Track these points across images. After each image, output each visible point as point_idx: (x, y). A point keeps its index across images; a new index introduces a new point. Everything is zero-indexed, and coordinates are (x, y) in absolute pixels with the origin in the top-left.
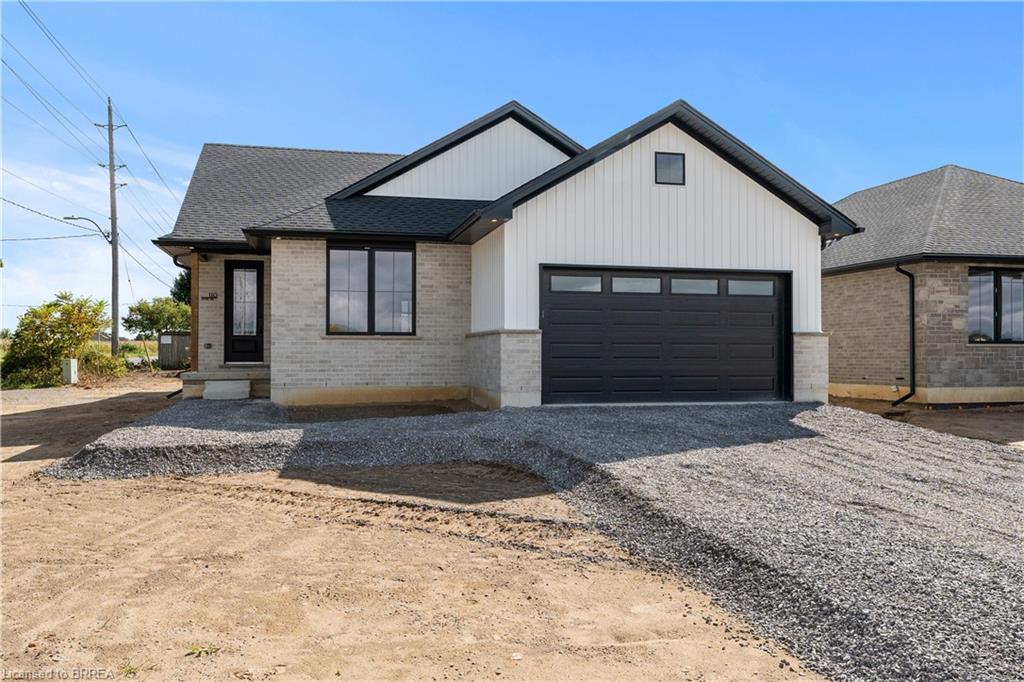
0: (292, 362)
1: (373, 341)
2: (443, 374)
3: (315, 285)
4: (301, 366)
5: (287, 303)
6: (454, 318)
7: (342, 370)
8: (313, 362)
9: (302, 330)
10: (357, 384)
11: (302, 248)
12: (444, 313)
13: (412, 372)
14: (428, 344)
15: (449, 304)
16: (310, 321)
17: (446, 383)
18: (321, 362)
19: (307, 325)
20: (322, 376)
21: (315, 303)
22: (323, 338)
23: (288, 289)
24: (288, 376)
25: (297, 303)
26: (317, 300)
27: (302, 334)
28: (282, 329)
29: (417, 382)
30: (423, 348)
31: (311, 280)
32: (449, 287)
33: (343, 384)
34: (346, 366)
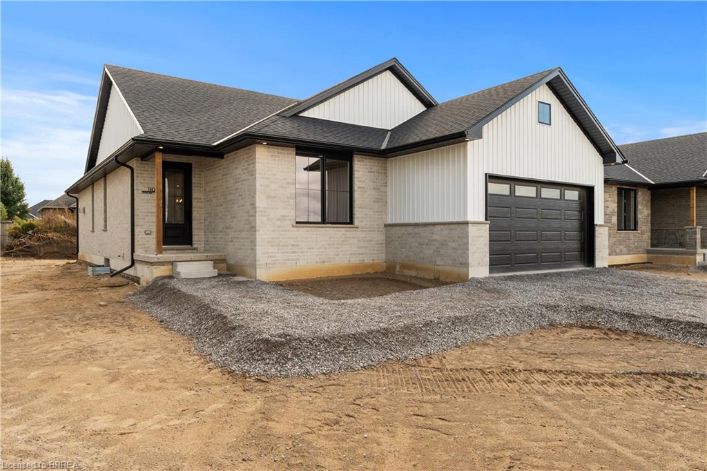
0: (272, 246)
1: (327, 229)
2: (371, 254)
3: (288, 183)
4: (278, 249)
5: (269, 197)
6: (377, 212)
7: (307, 252)
8: (287, 246)
9: (278, 219)
10: (317, 262)
11: (278, 153)
12: (371, 209)
13: (352, 252)
14: (362, 231)
15: (374, 202)
16: (285, 212)
17: (373, 260)
18: (293, 245)
19: (282, 216)
20: (293, 256)
21: (288, 198)
22: (293, 226)
23: (269, 186)
24: (269, 257)
25: (275, 197)
26: (289, 195)
27: (279, 223)
28: (265, 219)
29: (355, 260)
30: (359, 234)
31: (285, 179)
32: (374, 189)
33: (308, 263)
34: (310, 249)
